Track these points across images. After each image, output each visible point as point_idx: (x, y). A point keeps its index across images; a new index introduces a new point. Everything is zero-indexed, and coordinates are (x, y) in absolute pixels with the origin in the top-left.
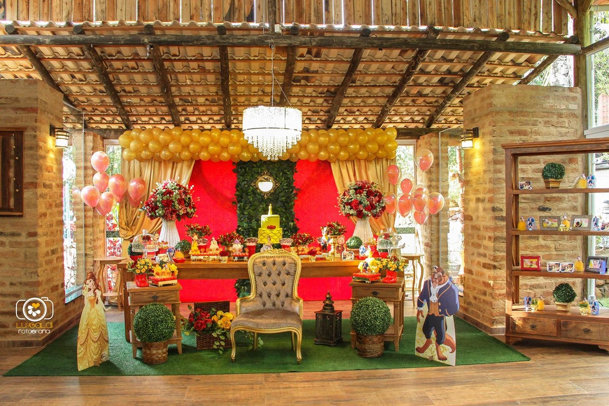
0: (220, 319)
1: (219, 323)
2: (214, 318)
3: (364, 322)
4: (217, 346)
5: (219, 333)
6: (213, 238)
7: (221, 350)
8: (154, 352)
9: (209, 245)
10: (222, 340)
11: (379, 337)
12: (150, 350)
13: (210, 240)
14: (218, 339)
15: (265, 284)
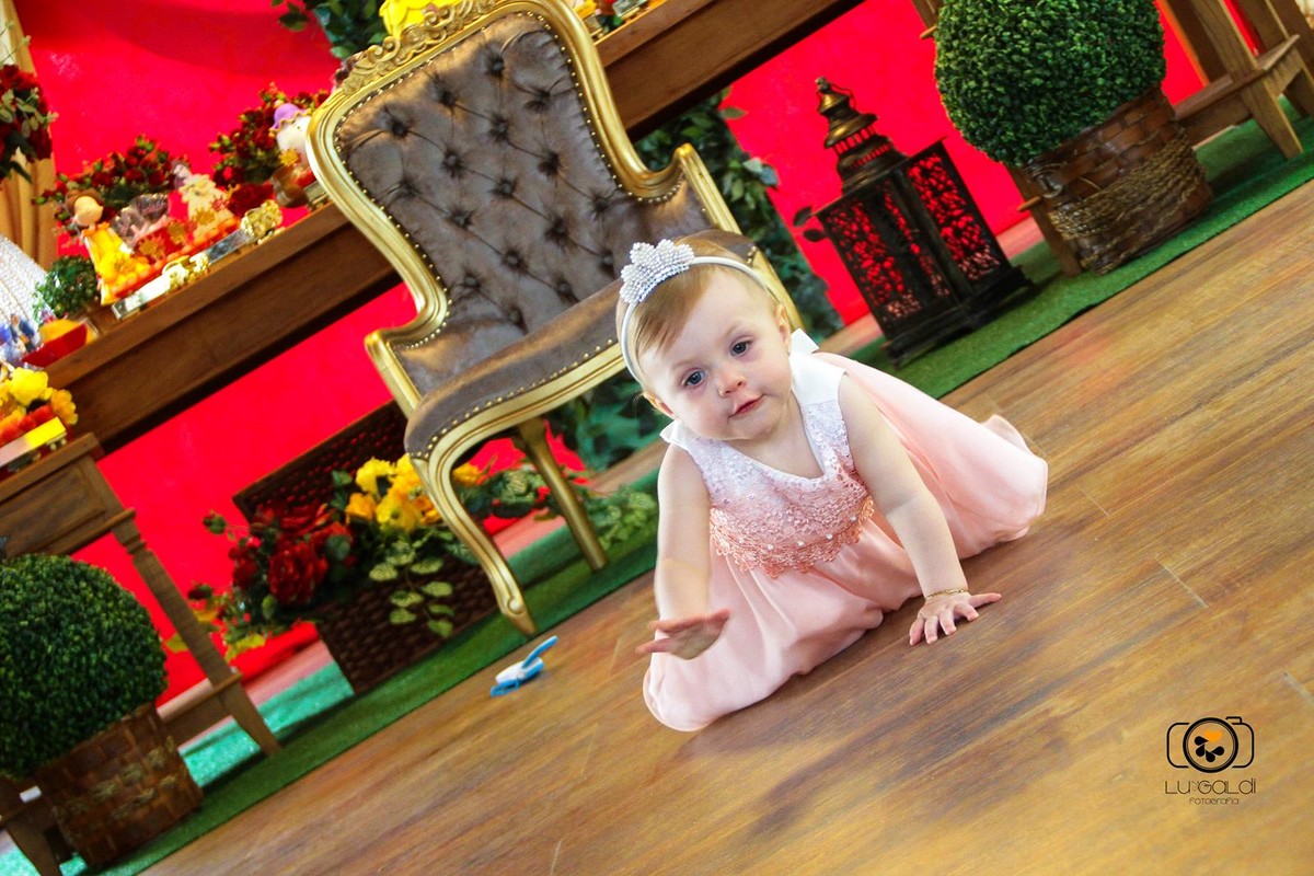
0: (383, 493)
1: (384, 515)
2: (357, 506)
3: (1010, 81)
4: (410, 609)
5: (405, 559)
6: (181, 170)
7: (438, 617)
8: (108, 789)
9: (180, 210)
10: (430, 578)
11: (1131, 118)
12: (80, 790)
13: (173, 184)
14: (407, 580)
15: (461, 219)
